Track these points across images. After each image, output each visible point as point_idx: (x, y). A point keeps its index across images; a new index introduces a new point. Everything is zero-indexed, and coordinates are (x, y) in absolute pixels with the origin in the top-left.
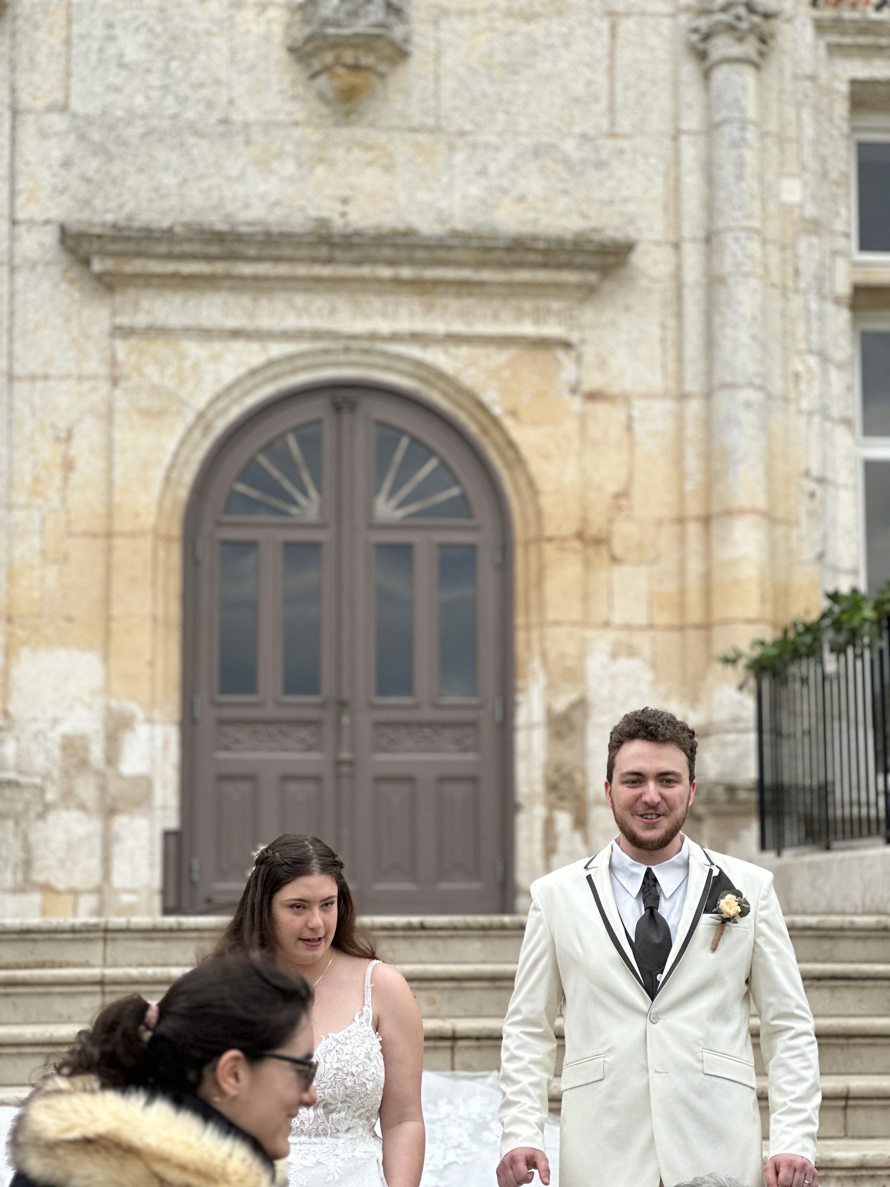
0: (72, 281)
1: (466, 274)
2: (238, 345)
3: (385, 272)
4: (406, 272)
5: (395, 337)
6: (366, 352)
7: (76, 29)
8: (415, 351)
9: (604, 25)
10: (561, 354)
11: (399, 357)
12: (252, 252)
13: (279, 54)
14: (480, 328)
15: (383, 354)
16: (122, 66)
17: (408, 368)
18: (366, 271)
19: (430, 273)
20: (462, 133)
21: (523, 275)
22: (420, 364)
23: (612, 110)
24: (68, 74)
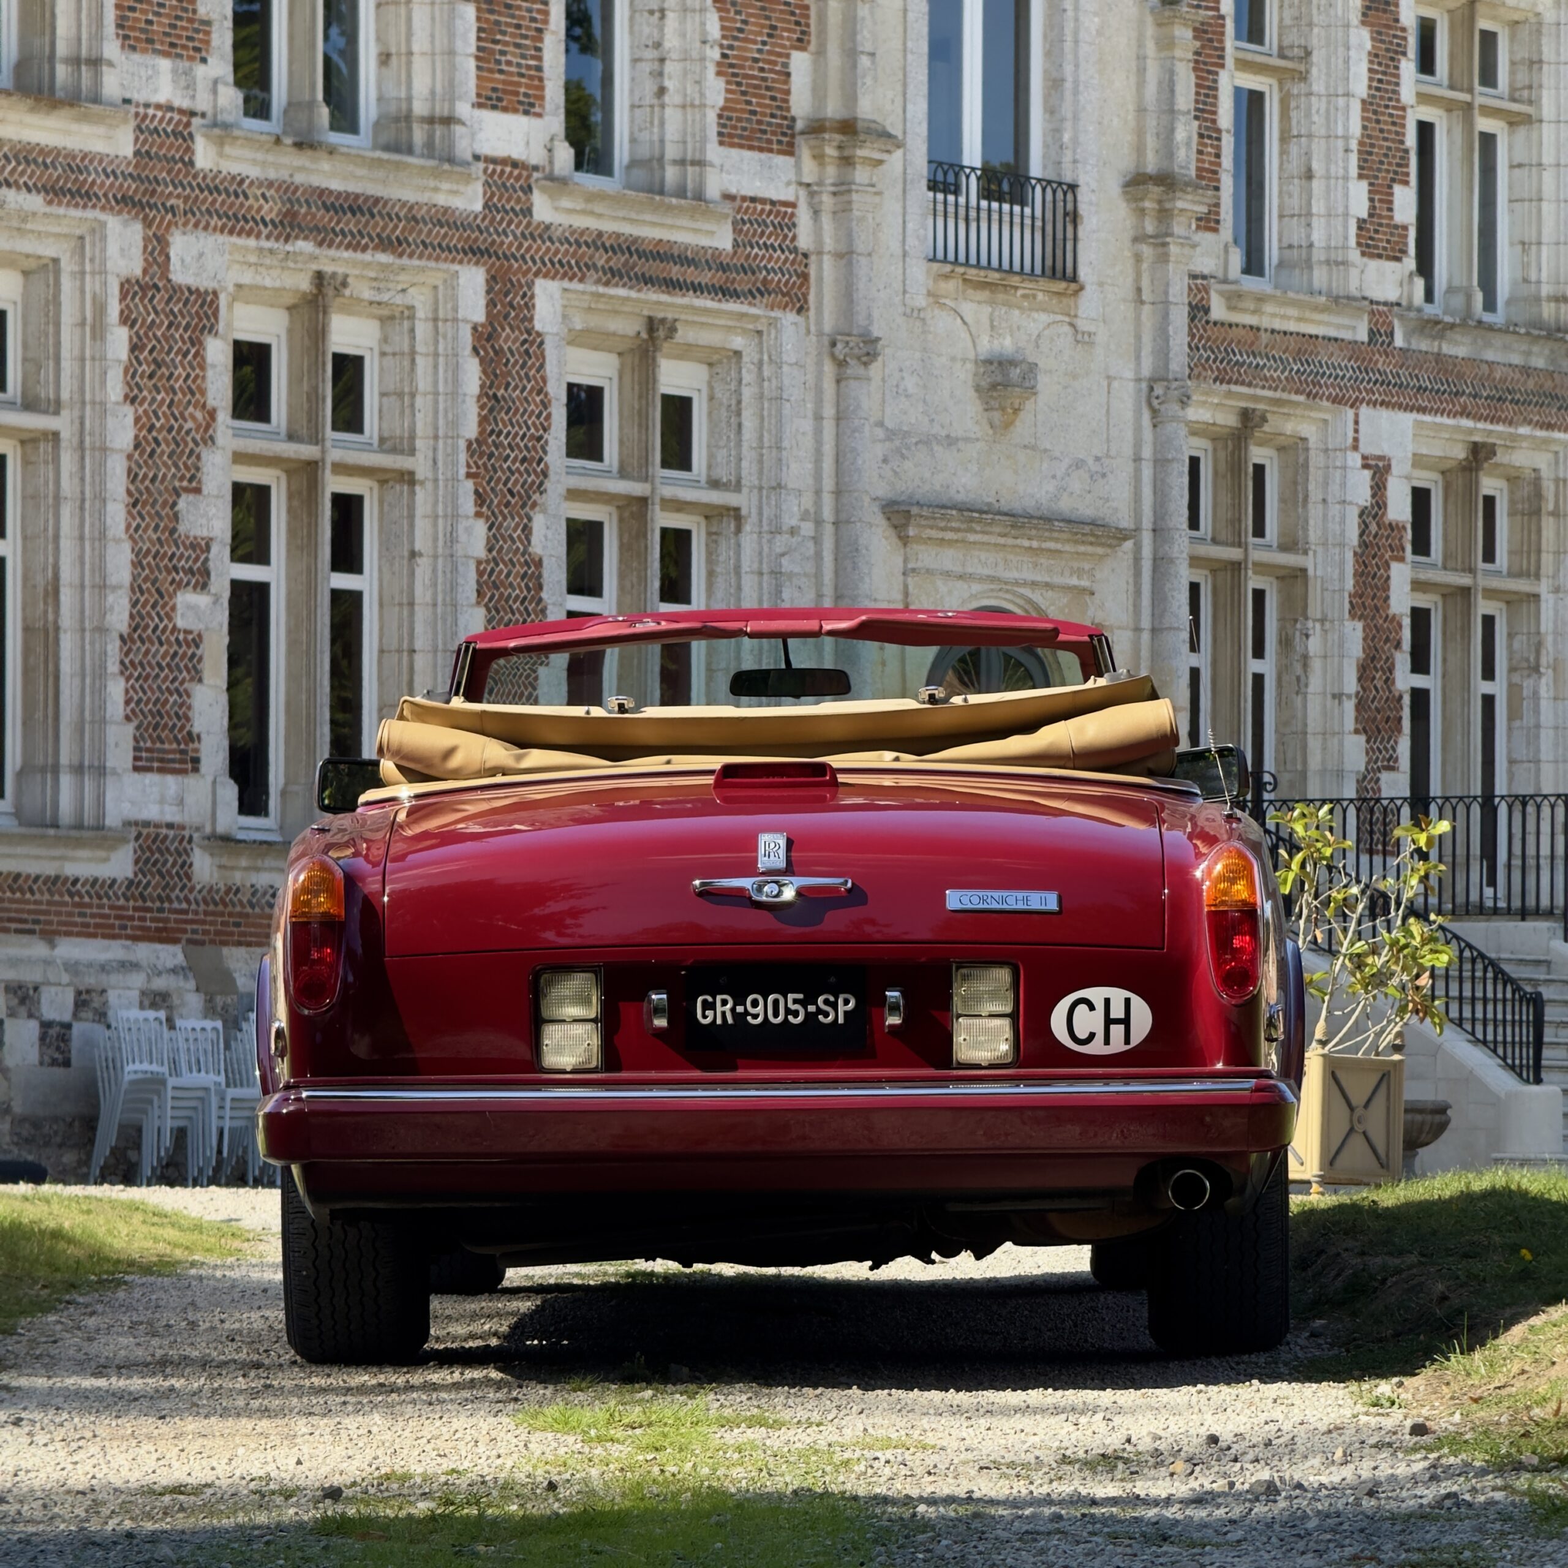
0: (886, 538)
1: (1059, 546)
2: (960, 584)
3: (1026, 543)
4: (1035, 544)
5: (1025, 584)
6: (1007, 591)
7: (887, 371)
8: (1027, 592)
9: (1105, 383)
10: (1087, 598)
11: (1022, 596)
12: (978, 528)
13: (972, 394)
14: (1058, 580)
15: (1014, 593)
16: (907, 396)
17: (1021, 602)
18: (1019, 542)
19: (1045, 545)
20: (1046, 451)
21: (1082, 548)
22: (1029, 601)
23: (1108, 441)
24: (884, 401)
